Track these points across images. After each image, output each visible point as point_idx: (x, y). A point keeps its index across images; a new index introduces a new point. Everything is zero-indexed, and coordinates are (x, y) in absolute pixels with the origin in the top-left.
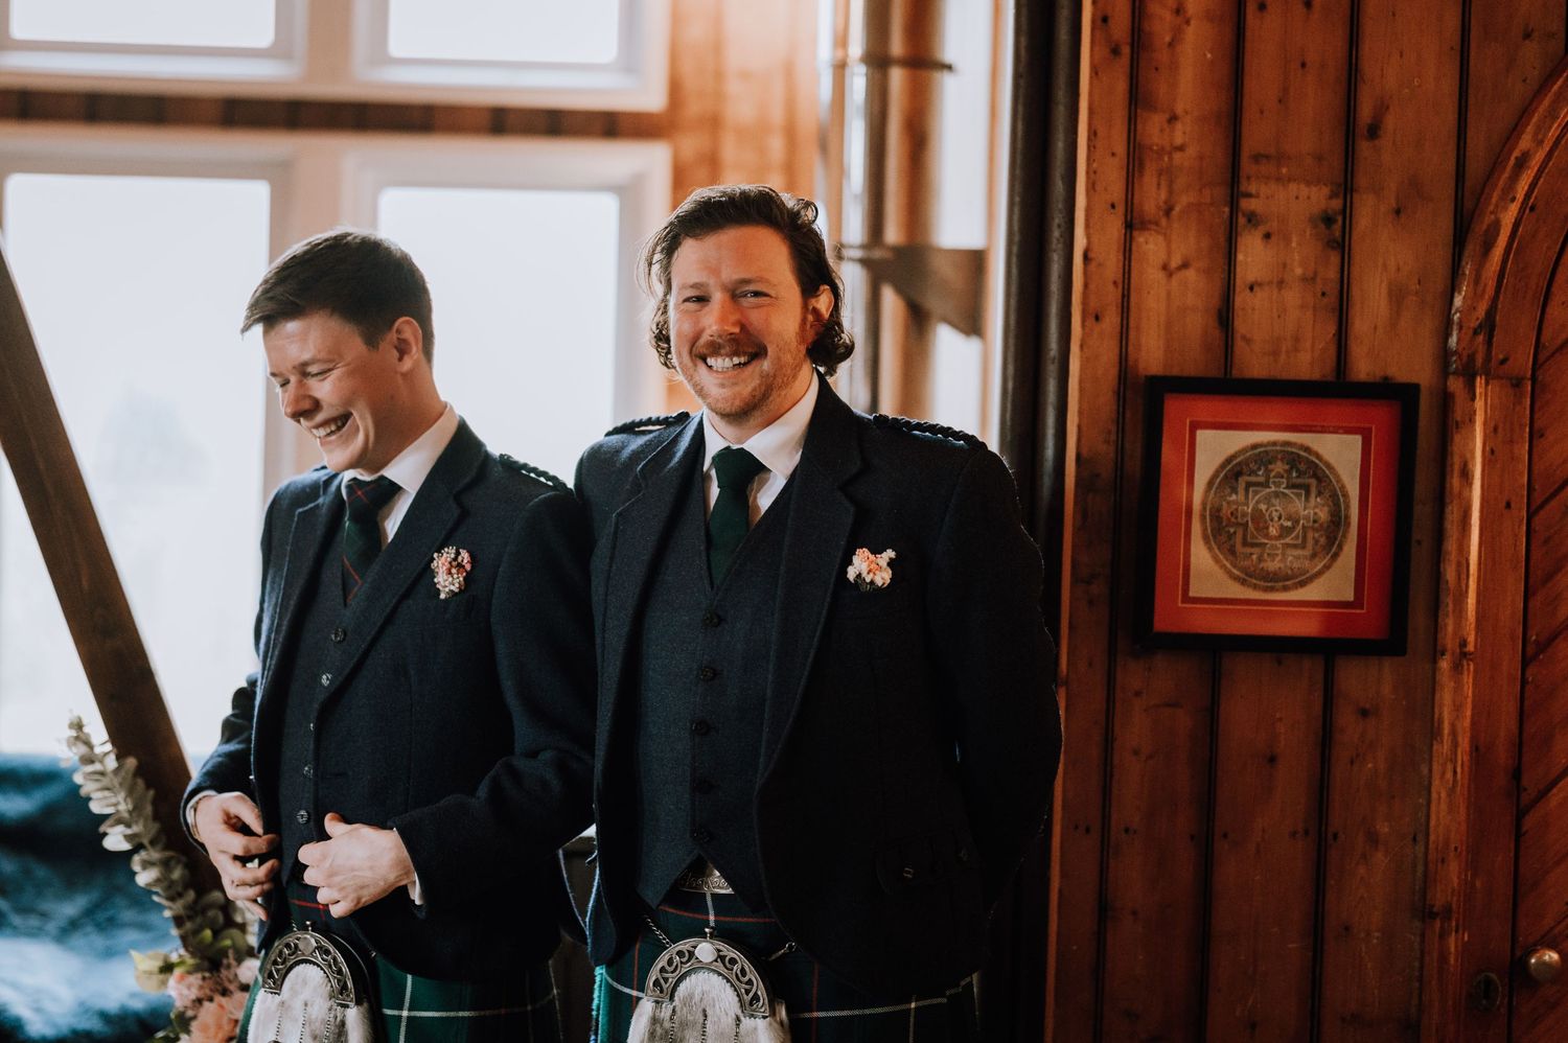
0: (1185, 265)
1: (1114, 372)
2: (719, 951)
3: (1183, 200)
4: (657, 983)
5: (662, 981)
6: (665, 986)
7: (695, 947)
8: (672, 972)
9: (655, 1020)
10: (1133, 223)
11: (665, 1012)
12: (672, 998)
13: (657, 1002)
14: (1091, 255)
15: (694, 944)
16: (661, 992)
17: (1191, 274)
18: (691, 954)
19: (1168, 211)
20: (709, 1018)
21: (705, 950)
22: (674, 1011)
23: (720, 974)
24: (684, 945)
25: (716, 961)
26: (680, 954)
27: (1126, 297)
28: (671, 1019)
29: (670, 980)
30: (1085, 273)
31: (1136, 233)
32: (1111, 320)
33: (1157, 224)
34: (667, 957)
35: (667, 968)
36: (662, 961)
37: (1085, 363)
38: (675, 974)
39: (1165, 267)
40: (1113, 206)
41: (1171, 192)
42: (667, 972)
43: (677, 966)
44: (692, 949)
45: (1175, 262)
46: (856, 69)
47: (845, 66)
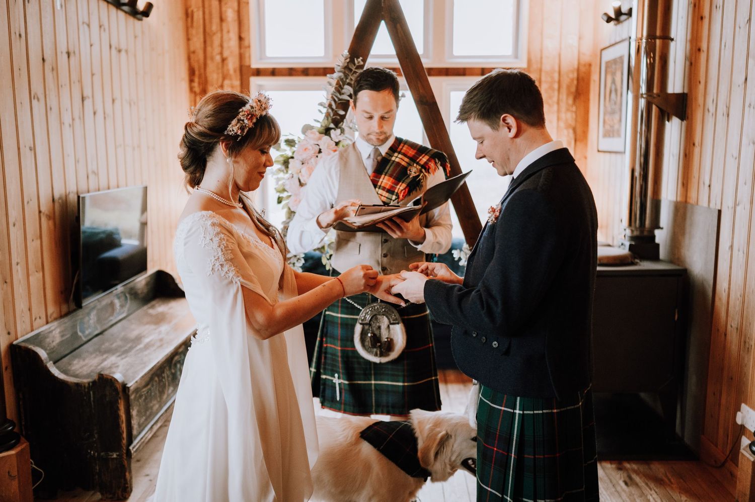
46: (644, 40)
47: (641, 39)
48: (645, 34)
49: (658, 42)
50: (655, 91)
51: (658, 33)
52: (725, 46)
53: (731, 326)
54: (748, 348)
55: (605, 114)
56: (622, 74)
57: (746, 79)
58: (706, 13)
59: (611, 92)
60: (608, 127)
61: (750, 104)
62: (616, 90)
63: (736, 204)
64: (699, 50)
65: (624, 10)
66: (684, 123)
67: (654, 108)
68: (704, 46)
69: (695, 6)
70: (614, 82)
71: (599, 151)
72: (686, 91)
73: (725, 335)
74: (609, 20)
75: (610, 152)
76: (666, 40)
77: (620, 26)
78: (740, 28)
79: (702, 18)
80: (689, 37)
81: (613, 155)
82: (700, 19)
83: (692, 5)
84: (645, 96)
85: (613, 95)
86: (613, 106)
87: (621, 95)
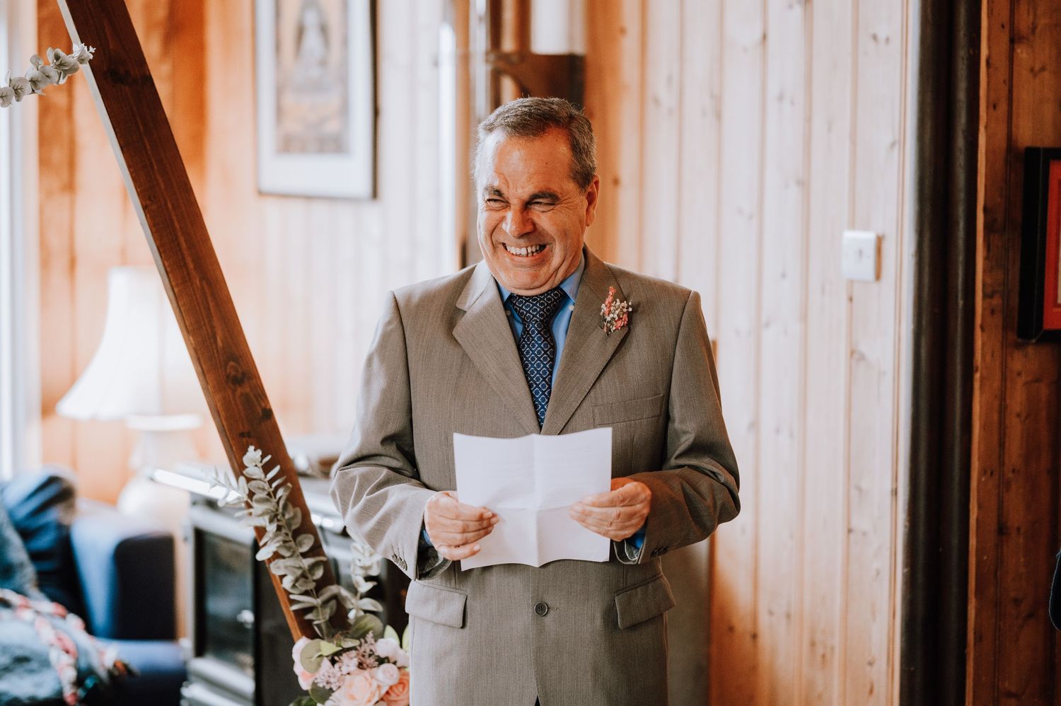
0: (1043, 69)
1: (1004, 145)
3: (1042, 22)
10: (1014, 40)
14: (991, 61)
17: (1046, 74)
19: (1034, 30)
27: (1010, 91)
30: (989, 75)
31: (1016, 46)
32: (1003, 107)
33: (1027, 39)
37: (989, 138)
39: (1032, 70)
40: (1003, 26)
41: (1035, 15)
45: (1037, 67)
53: (771, 613)
54: (824, 656)
55: (279, 91)
57: (765, 37)
59: (300, 32)
60: (292, 126)
61: (781, 98)
62: (324, 30)
63: (759, 325)
67: (509, 90)
70: (312, 5)
71: (261, 193)
72: (579, 48)
73: (755, 636)
75: (309, 198)
84: (492, 57)
85: (312, 40)
86: (315, 72)
87: (345, 42)
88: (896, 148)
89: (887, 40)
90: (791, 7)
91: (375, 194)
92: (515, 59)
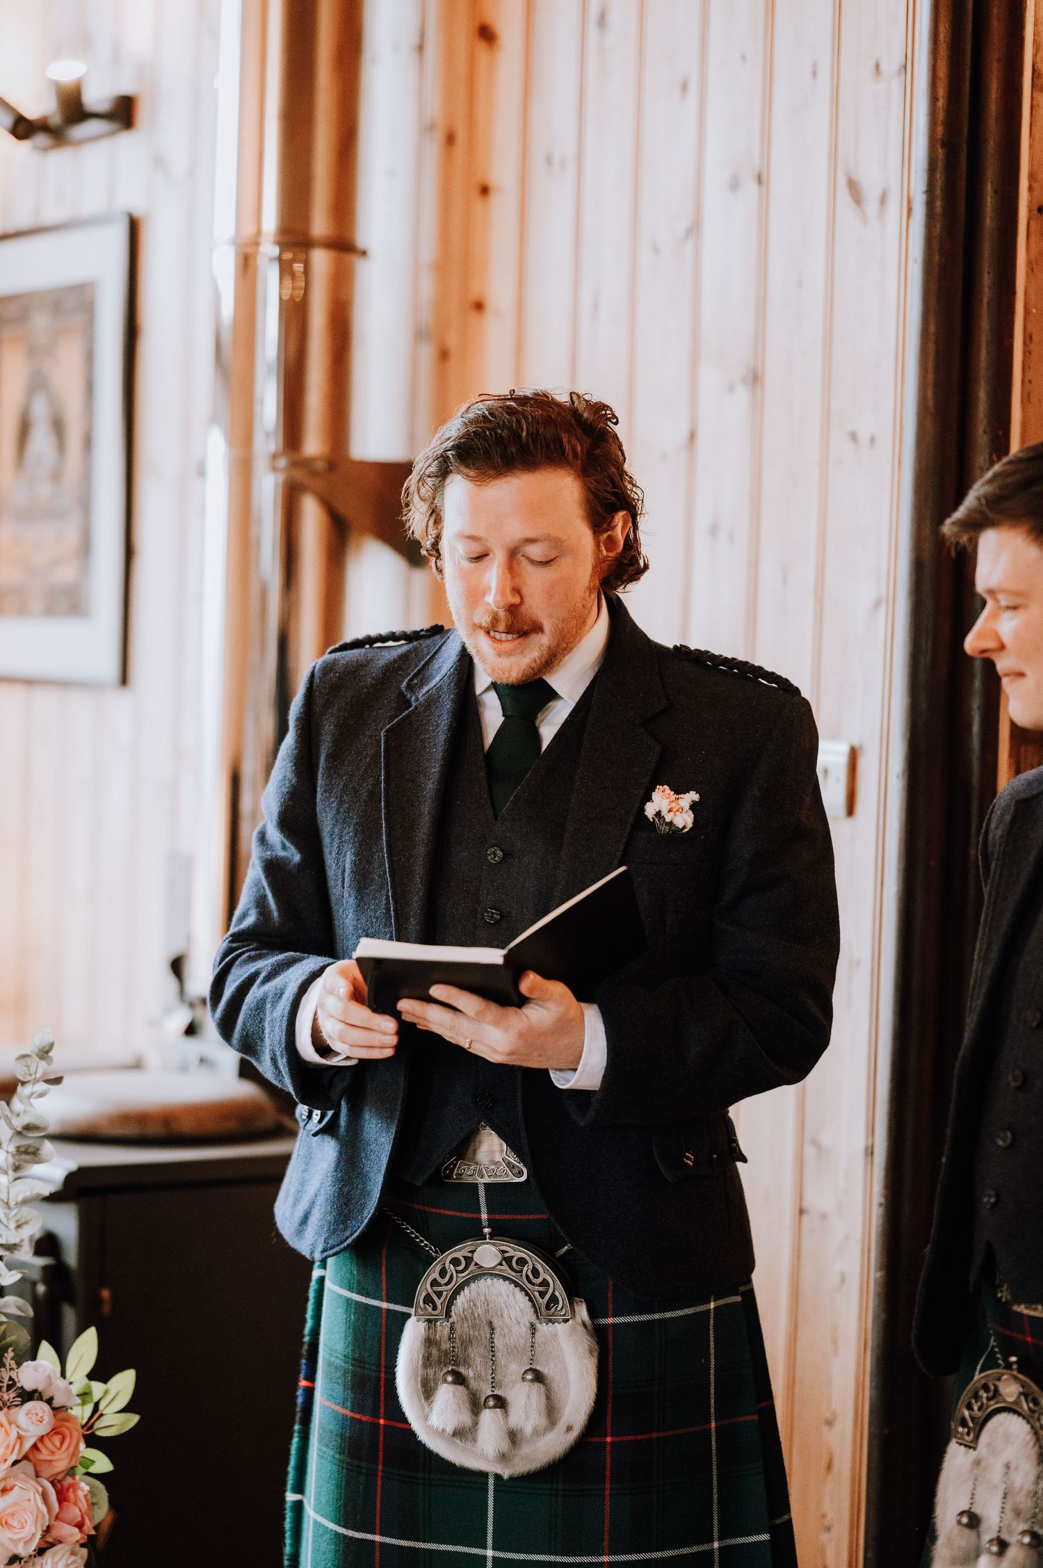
2: (503, 1252)
4: (428, 1299)
5: (435, 1297)
6: (438, 1302)
7: (472, 1252)
8: (447, 1284)
9: (429, 1342)
11: (443, 1329)
12: (448, 1315)
13: (429, 1321)
15: (472, 1248)
16: (435, 1308)
18: (469, 1260)
20: (497, 1331)
21: (487, 1254)
22: (452, 1328)
23: (505, 1278)
24: (459, 1252)
25: (500, 1264)
26: (455, 1262)
28: (450, 1339)
29: (445, 1293)
34: (438, 1268)
35: (439, 1279)
36: (433, 1273)
38: (449, 1287)
42: (439, 1285)
43: (452, 1276)
44: (470, 1255)
46: (269, 249)
47: (256, 244)
48: (270, 221)
49: (321, 259)
50: (314, 444)
51: (320, 225)
52: (596, 306)
56: (89, 357)
57: (692, 436)
58: (503, 174)
59: (24, 429)
60: (8, 573)
62: (58, 426)
64: (479, 306)
65: (97, 96)
66: (420, 578)
67: (312, 515)
68: (500, 292)
69: (450, 139)
70: (38, 383)
74: (23, 128)
75: (30, 682)
76: (347, 257)
77: (60, 159)
78: (656, 250)
79: (485, 190)
80: (429, 251)
81: (45, 699)
82: (475, 192)
83: (439, 136)
84: (282, 463)
85: (41, 440)
86: (44, 490)
87: (88, 443)
88: (883, 607)
89: (872, 440)
90: (731, 389)
91: (124, 680)
92: (320, 465)
